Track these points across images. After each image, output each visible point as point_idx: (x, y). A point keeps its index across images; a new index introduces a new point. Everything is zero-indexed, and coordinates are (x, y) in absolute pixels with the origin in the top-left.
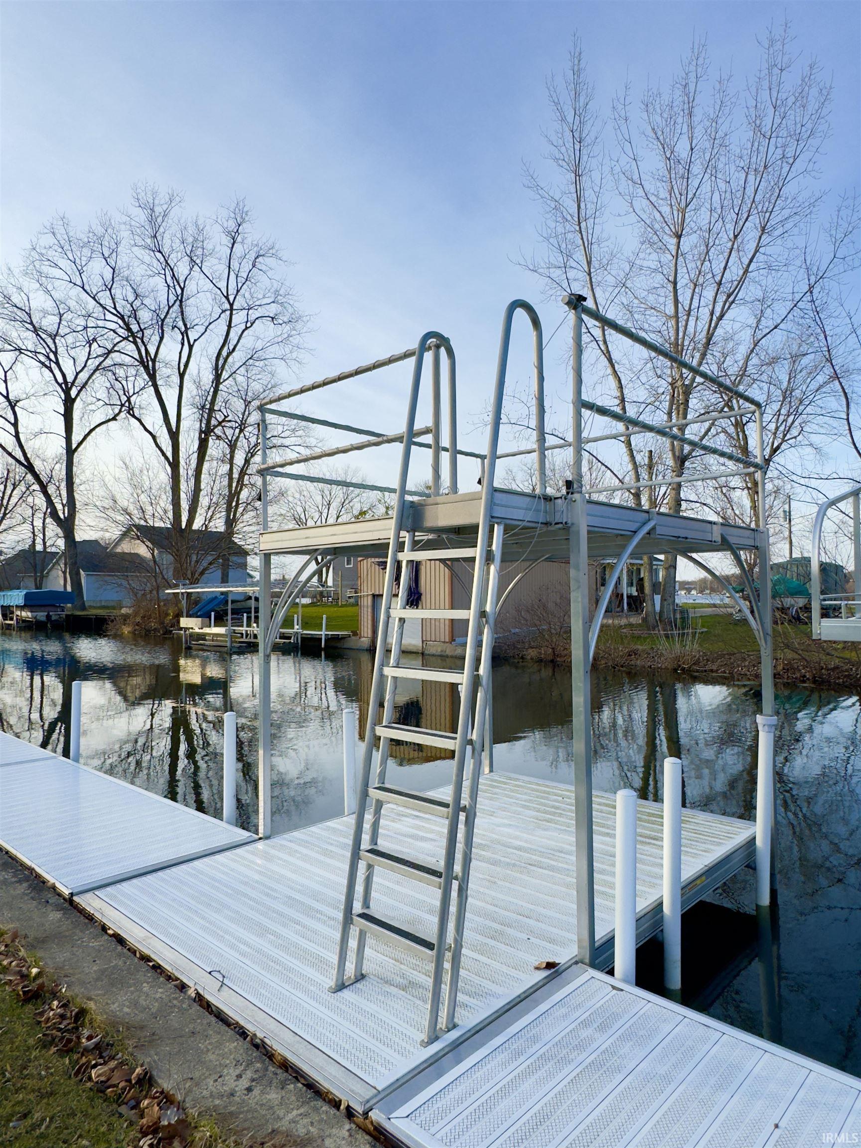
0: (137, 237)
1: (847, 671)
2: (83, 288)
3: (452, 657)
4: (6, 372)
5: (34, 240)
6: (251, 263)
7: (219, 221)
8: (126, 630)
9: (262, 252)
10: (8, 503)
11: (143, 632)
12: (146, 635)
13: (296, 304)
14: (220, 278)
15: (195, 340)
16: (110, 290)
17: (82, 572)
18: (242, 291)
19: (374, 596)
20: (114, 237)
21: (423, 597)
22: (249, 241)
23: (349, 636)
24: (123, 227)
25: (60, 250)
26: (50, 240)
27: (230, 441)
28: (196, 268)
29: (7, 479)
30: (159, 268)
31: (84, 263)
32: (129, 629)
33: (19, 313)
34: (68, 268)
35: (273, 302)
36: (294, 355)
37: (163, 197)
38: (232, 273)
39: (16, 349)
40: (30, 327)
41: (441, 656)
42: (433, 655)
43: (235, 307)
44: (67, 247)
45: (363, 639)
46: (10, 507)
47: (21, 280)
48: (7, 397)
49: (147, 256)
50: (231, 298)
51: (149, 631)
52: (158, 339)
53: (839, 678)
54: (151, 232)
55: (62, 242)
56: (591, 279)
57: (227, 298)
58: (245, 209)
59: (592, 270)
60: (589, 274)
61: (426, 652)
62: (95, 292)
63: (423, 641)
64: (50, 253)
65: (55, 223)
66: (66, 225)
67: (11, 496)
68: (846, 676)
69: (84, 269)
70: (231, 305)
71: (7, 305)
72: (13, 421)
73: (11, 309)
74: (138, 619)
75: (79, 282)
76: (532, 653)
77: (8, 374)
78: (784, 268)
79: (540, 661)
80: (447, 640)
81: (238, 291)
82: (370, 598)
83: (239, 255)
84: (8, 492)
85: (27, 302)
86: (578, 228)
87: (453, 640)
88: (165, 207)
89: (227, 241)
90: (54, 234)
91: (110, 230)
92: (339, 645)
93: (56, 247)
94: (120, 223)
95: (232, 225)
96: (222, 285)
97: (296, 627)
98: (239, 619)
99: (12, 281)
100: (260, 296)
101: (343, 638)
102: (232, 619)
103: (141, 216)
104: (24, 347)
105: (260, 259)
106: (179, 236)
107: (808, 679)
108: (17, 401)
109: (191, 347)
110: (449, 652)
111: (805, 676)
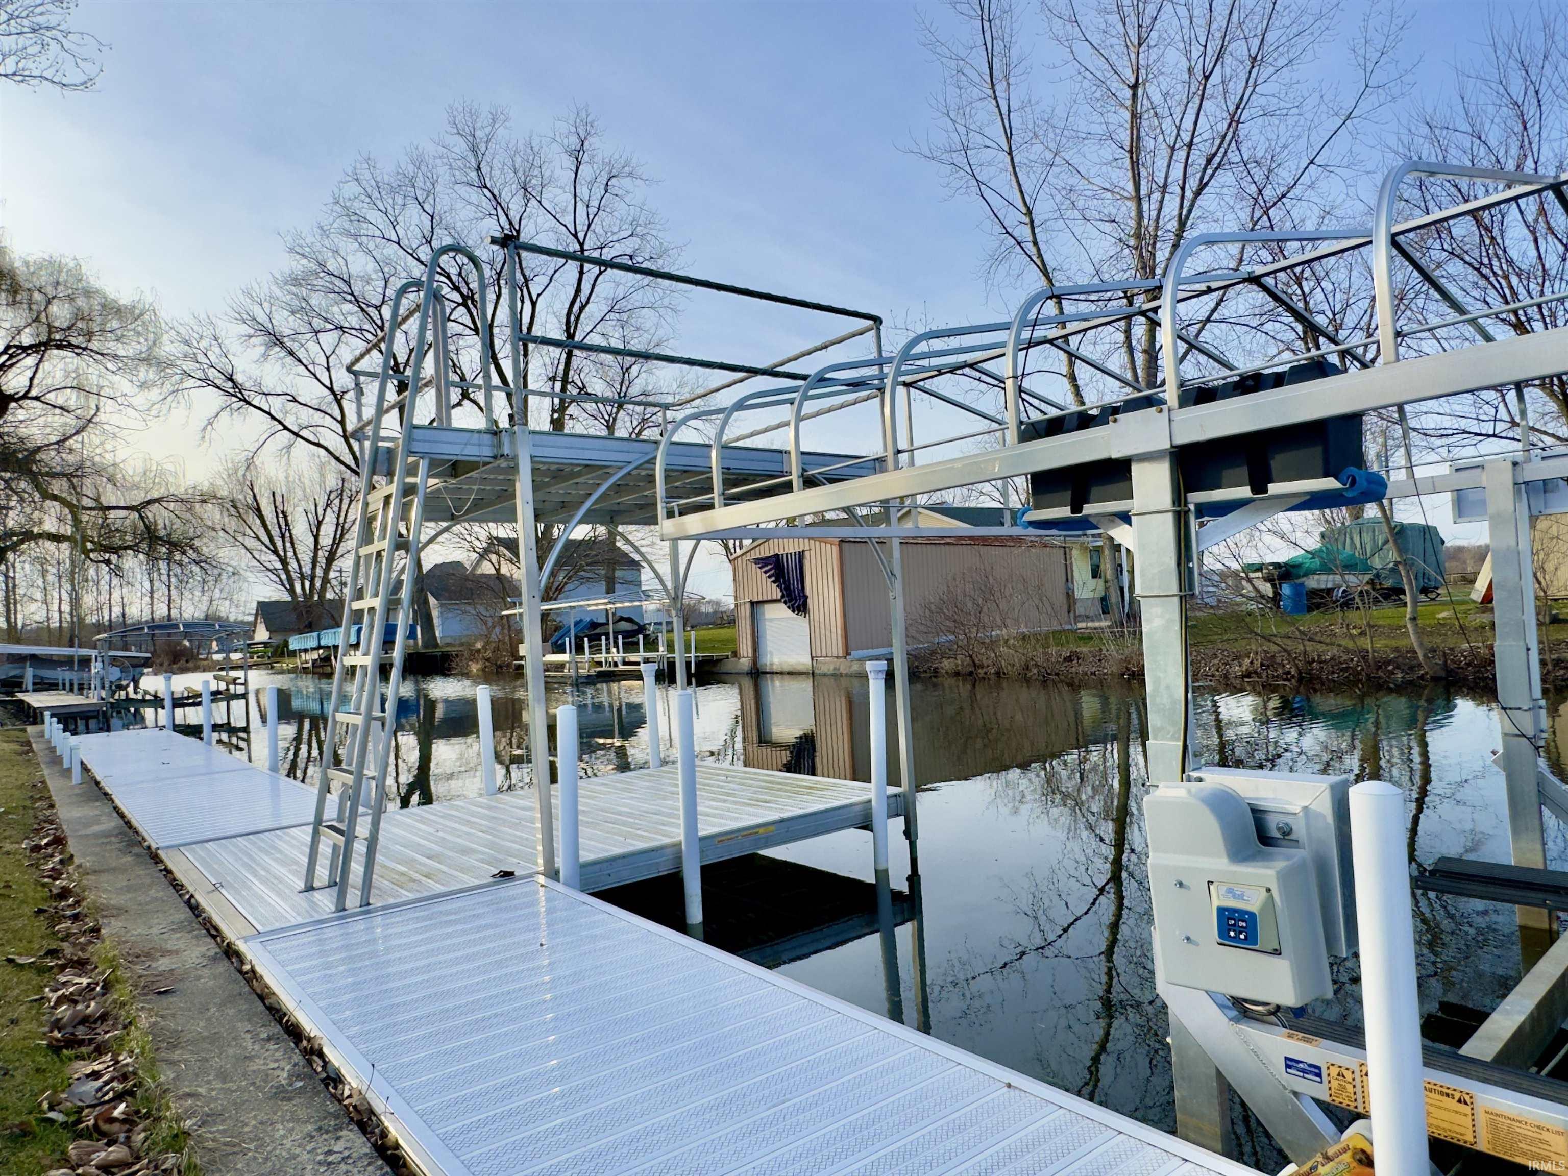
0: (457, 173)
1: (1345, 662)
2: (398, 243)
3: (846, 675)
4: (327, 358)
5: (336, 191)
6: (603, 187)
7: (558, 139)
8: (475, 668)
9: (614, 172)
10: (345, 522)
11: (494, 668)
12: (497, 672)
13: (661, 235)
14: (564, 211)
15: (539, 295)
16: (430, 243)
17: (432, 601)
18: (593, 226)
19: (752, 604)
20: (429, 175)
21: (809, 601)
22: (598, 159)
23: (727, 657)
24: (438, 161)
25: (368, 200)
26: (352, 189)
27: (607, 421)
28: (533, 202)
29: (342, 491)
30: (490, 207)
31: (397, 212)
32: (479, 666)
33: (337, 282)
34: (380, 220)
35: (632, 235)
36: (666, 302)
37: (484, 119)
38: (579, 204)
39: (337, 328)
40: (349, 297)
41: (833, 675)
42: (825, 675)
43: (586, 247)
44: (375, 194)
45: (742, 660)
46: (347, 526)
47: (336, 240)
48: (331, 389)
49: (474, 195)
50: (581, 236)
51: (501, 667)
52: (494, 297)
53: (1333, 673)
54: (474, 164)
55: (369, 190)
56: (1012, 159)
57: (575, 235)
58: (589, 120)
59: (1013, 148)
60: (1010, 153)
61: (816, 671)
62: (414, 246)
63: (812, 658)
64: (357, 204)
65: (358, 166)
66: (372, 167)
67: (347, 512)
68: (1342, 670)
69: (400, 219)
70: (582, 245)
71: (322, 274)
72: (339, 418)
73: (327, 278)
74: (488, 654)
75: (395, 238)
76: (947, 665)
77: (330, 360)
78: (1295, 111)
79: (957, 674)
80: (841, 654)
81: (589, 225)
82: (748, 606)
83: (588, 179)
84: (345, 507)
85: (344, 268)
86: (990, 92)
87: (848, 653)
88: (488, 130)
89: (570, 163)
90: (357, 180)
91: (423, 168)
92: (715, 670)
93: (363, 197)
94: (435, 157)
95: (574, 142)
96: (568, 220)
97: (661, 649)
98: (597, 645)
99: (326, 243)
100: (616, 229)
101: (719, 661)
102: (590, 647)
103: (461, 146)
104: (347, 325)
105: (613, 180)
106: (510, 164)
107: (1293, 676)
108: (344, 393)
109: (534, 304)
110: (843, 670)
111: (1289, 673)
